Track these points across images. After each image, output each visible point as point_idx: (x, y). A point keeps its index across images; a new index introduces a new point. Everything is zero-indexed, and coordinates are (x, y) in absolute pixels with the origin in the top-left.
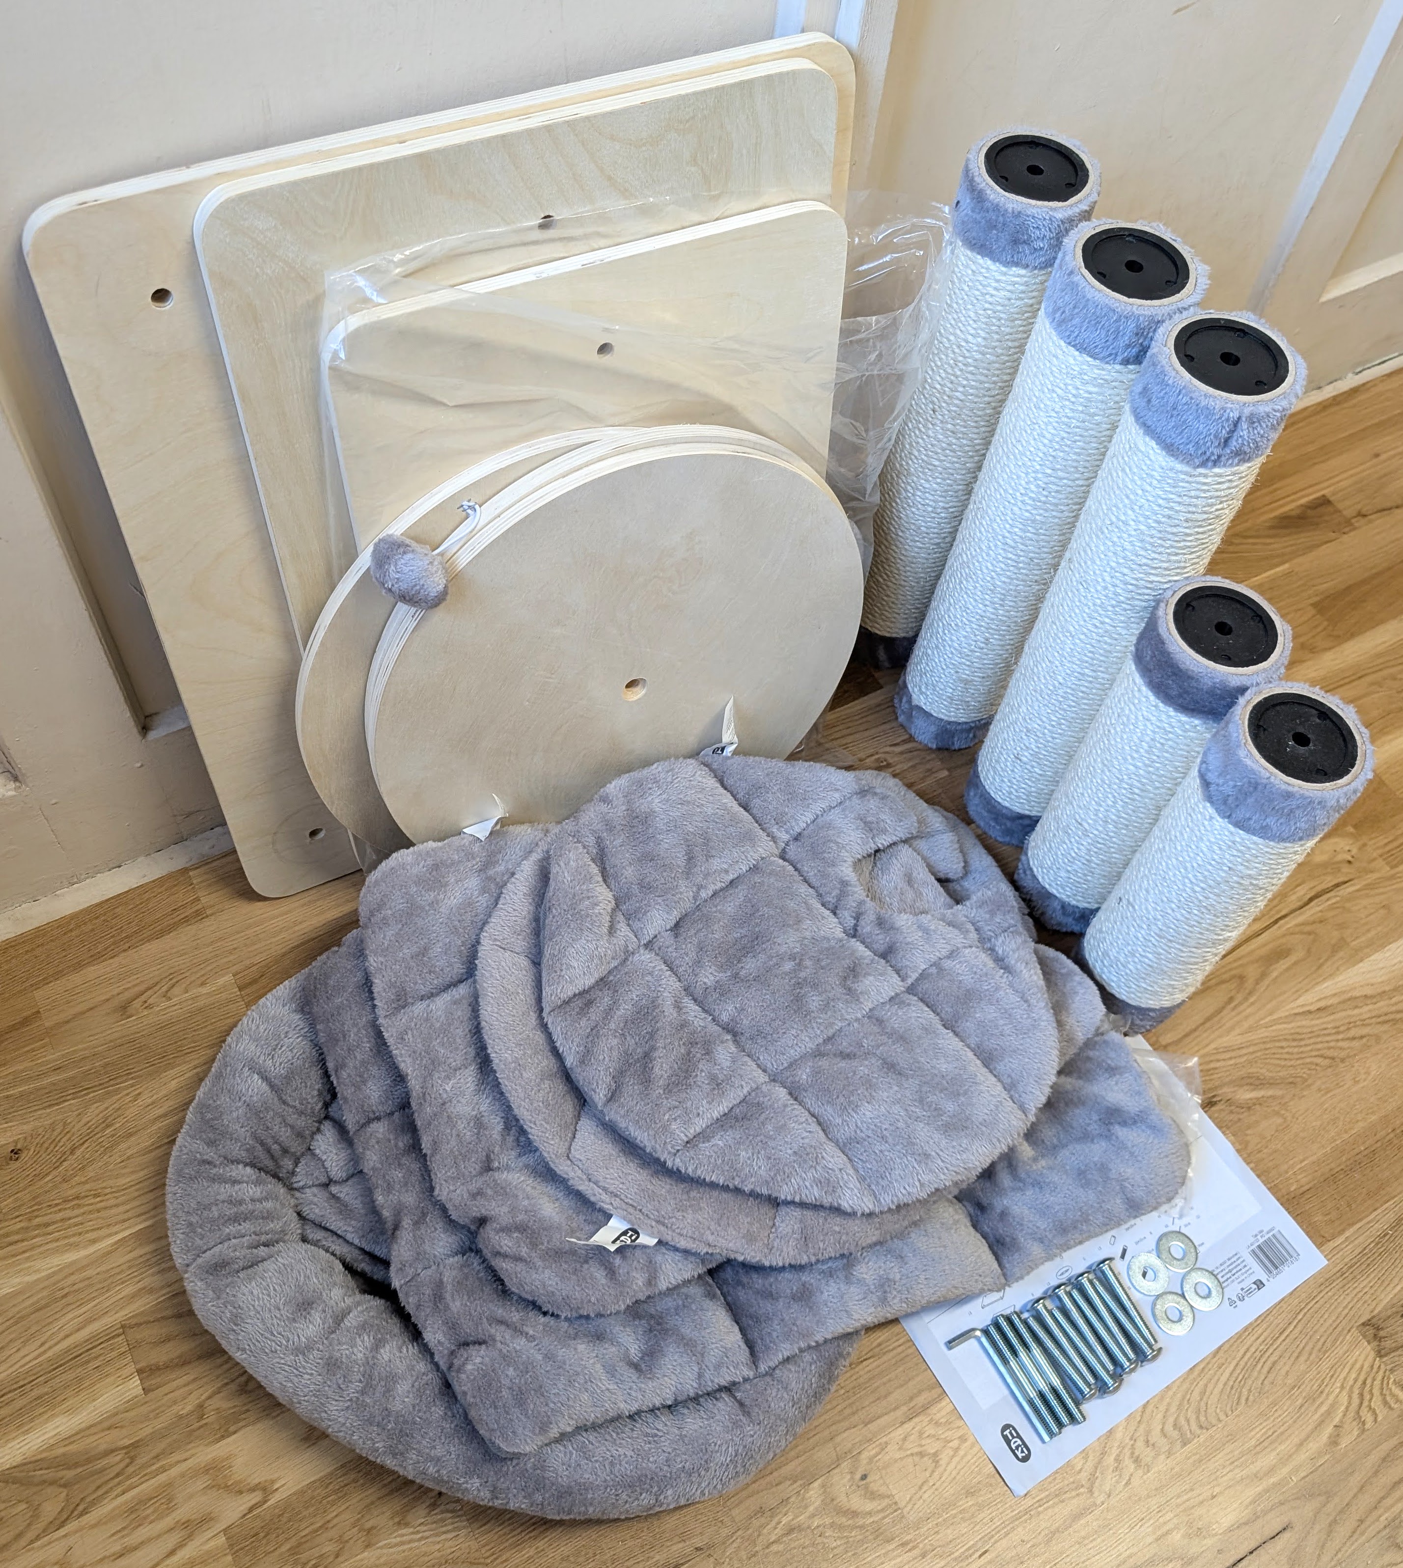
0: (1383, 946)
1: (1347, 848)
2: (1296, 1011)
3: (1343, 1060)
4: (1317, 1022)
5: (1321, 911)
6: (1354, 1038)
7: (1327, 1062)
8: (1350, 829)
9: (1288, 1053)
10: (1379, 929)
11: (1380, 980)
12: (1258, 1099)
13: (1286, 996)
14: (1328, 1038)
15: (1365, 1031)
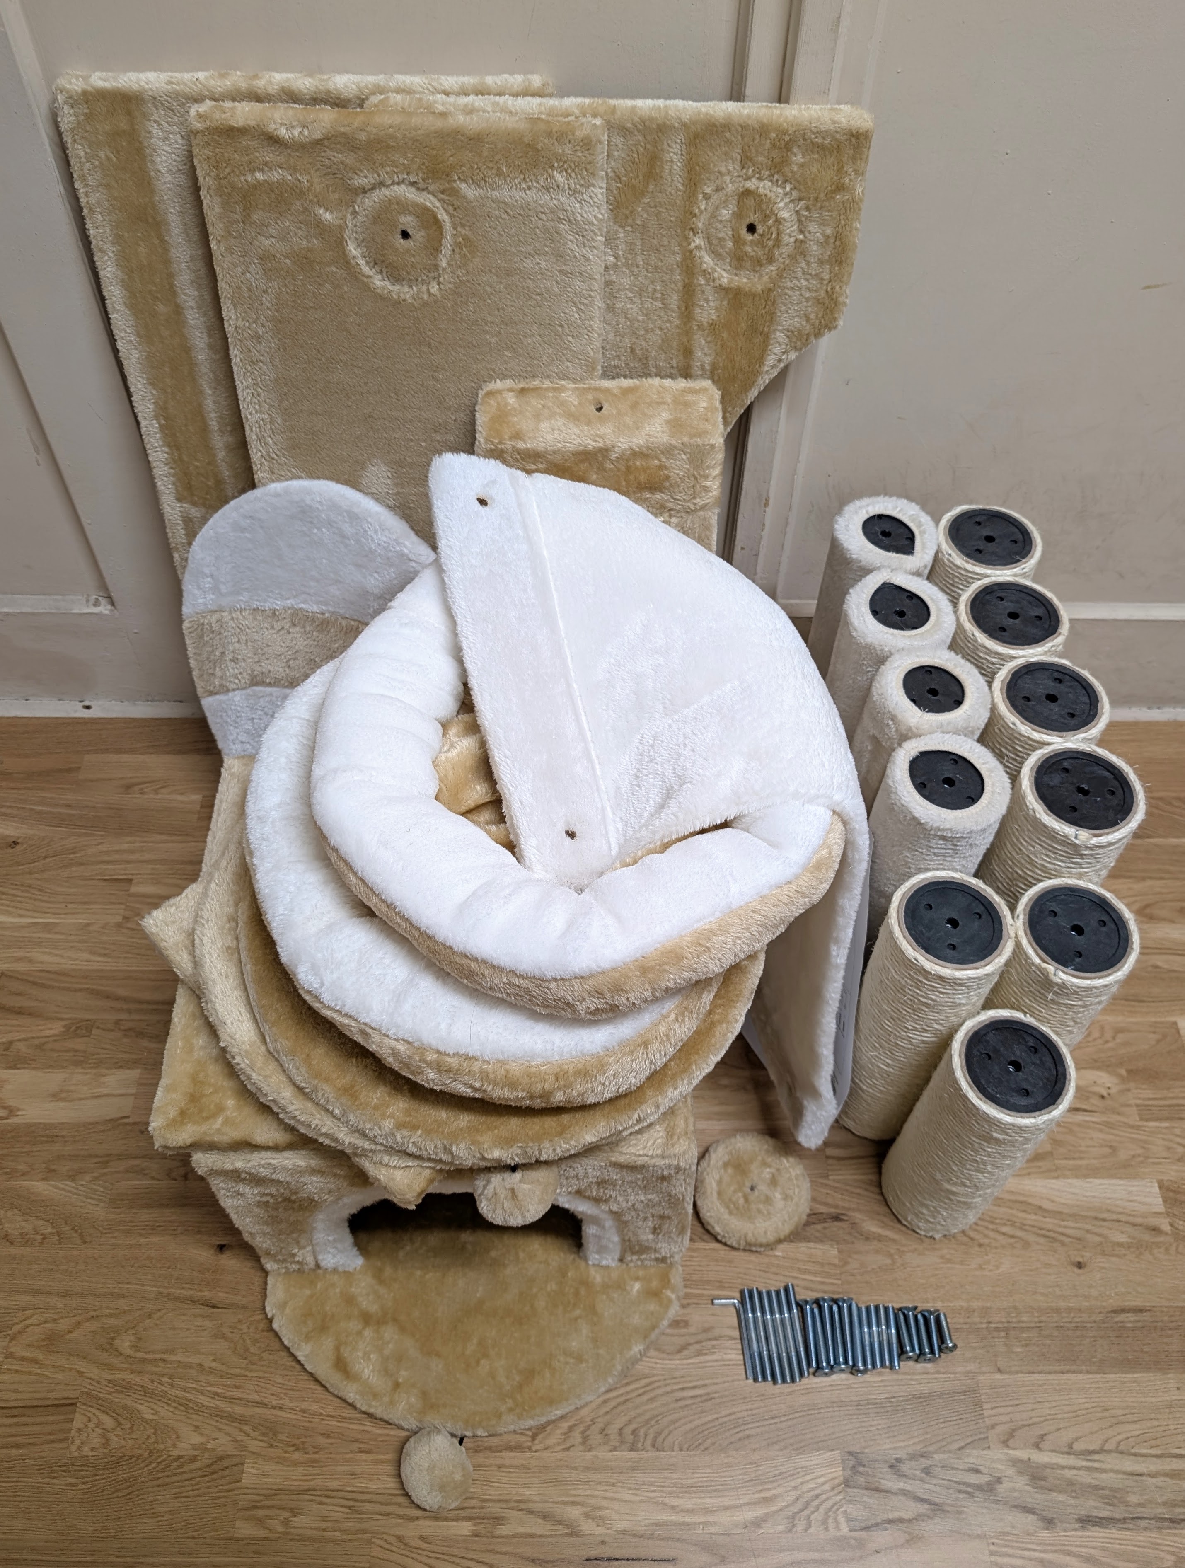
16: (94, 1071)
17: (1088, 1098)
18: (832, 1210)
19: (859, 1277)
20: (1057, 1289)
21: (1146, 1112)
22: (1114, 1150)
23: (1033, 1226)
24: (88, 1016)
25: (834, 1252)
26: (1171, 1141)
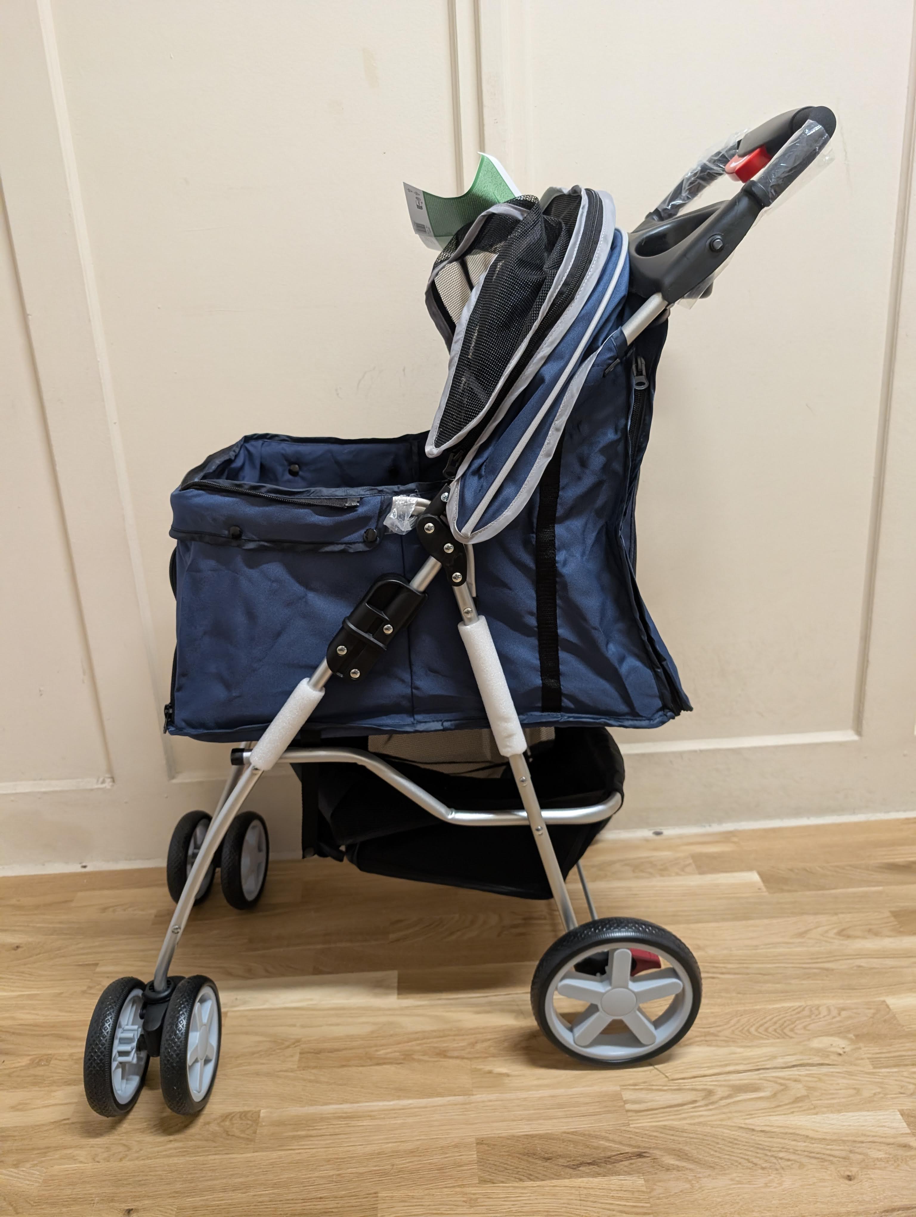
0: (839, 1111)
1: (844, 1046)
2: (743, 1126)
3: (763, 1169)
4: (757, 1138)
5: (800, 1075)
6: (781, 1158)
7: (749, 1164)
8: (851, 1036)
9: (719, 1148)
10: (843, 1100)
11: (825, 1131)
12: (678, 1166)
13: (739, 1114)
14: (758, 1151)
15: (792, 1157)
16: (47, 1089)
17: (828, 1056)
18: (636, 1150)
19: (665, 1200)
20: (834, 1198)
21: (876, 1063)
22: (858, 1091)
23: (804, 1151)
24: (50, 1052)
25: (642, 1182)
26: (902, 1081)
